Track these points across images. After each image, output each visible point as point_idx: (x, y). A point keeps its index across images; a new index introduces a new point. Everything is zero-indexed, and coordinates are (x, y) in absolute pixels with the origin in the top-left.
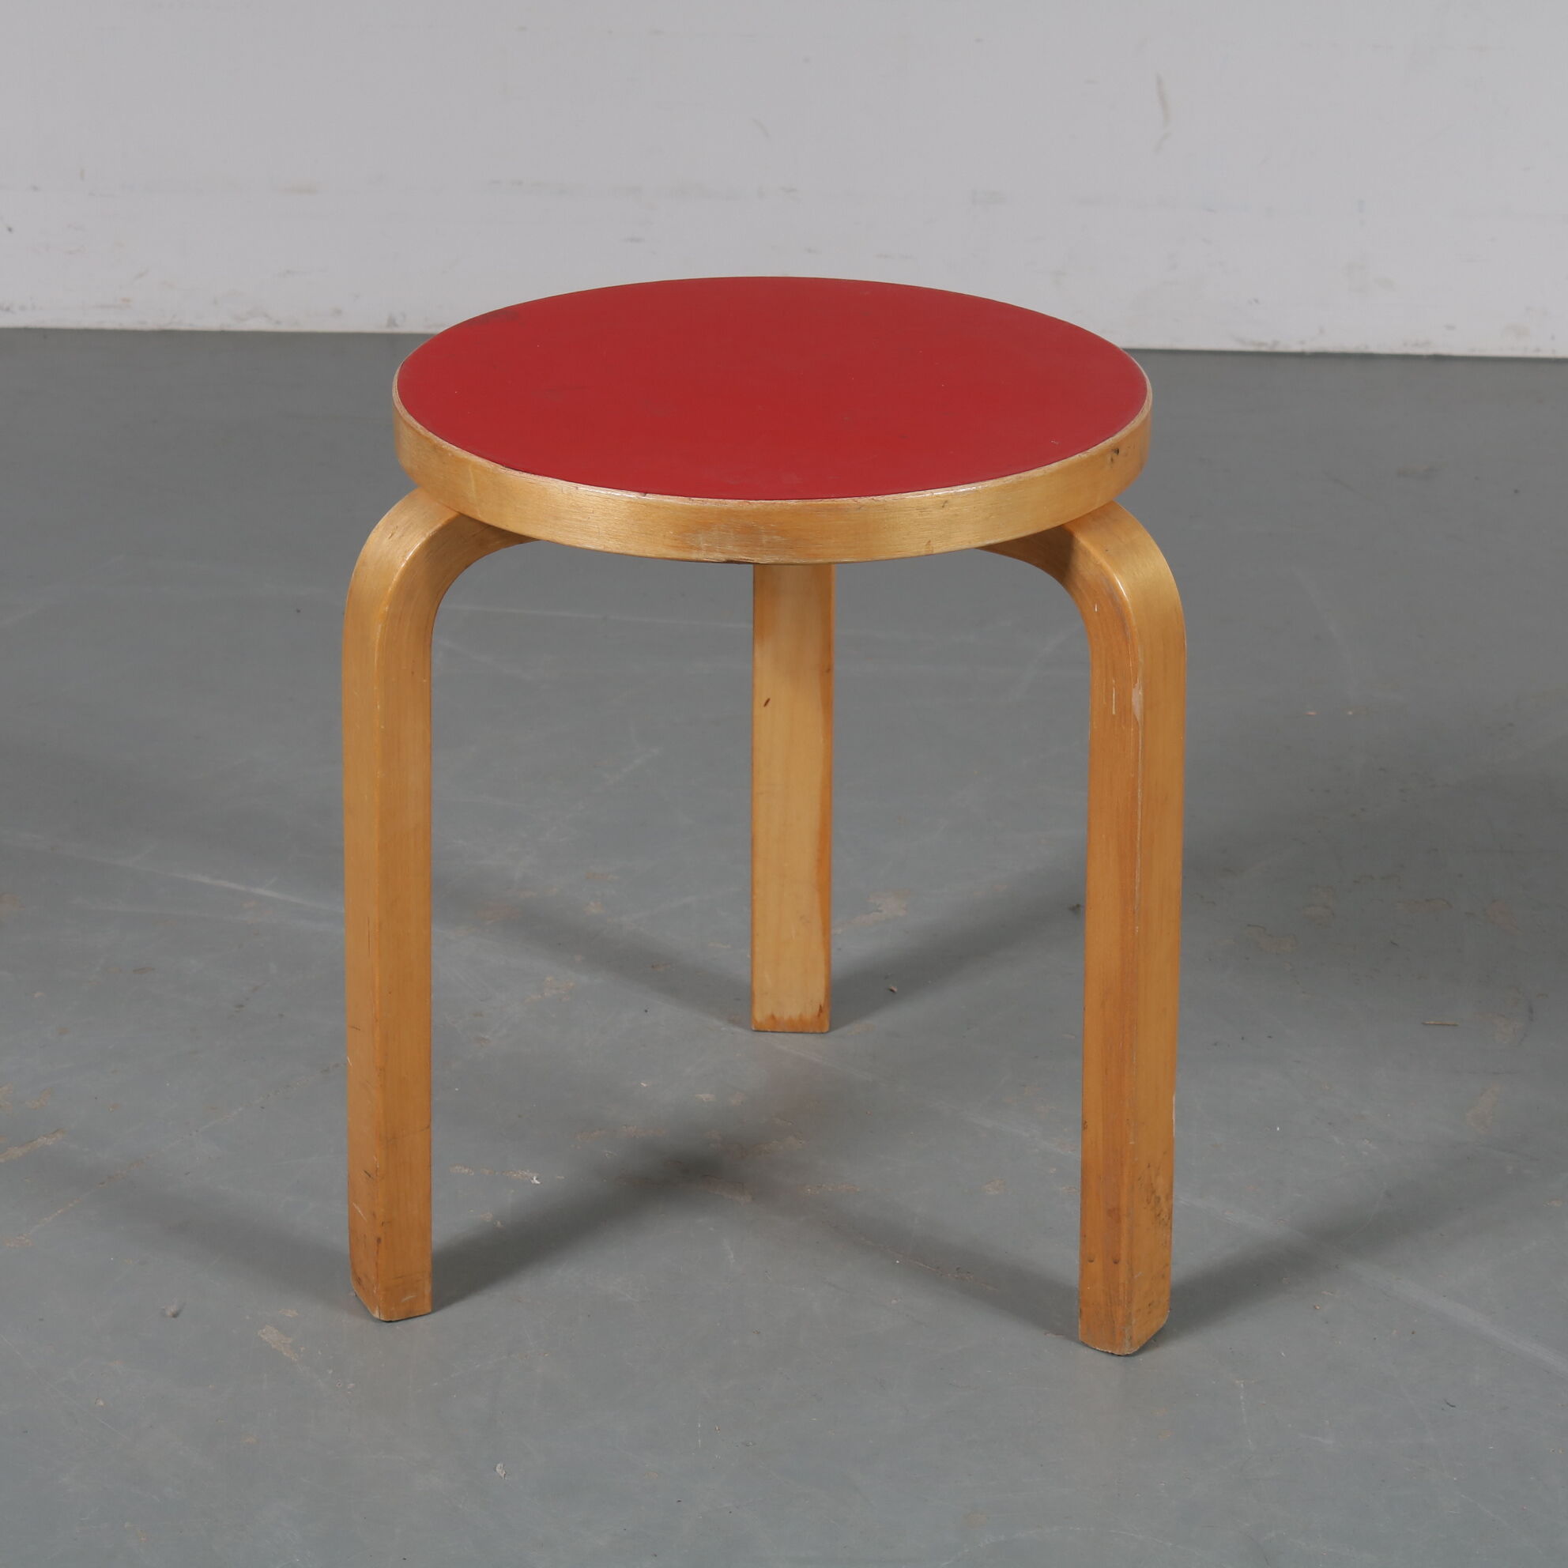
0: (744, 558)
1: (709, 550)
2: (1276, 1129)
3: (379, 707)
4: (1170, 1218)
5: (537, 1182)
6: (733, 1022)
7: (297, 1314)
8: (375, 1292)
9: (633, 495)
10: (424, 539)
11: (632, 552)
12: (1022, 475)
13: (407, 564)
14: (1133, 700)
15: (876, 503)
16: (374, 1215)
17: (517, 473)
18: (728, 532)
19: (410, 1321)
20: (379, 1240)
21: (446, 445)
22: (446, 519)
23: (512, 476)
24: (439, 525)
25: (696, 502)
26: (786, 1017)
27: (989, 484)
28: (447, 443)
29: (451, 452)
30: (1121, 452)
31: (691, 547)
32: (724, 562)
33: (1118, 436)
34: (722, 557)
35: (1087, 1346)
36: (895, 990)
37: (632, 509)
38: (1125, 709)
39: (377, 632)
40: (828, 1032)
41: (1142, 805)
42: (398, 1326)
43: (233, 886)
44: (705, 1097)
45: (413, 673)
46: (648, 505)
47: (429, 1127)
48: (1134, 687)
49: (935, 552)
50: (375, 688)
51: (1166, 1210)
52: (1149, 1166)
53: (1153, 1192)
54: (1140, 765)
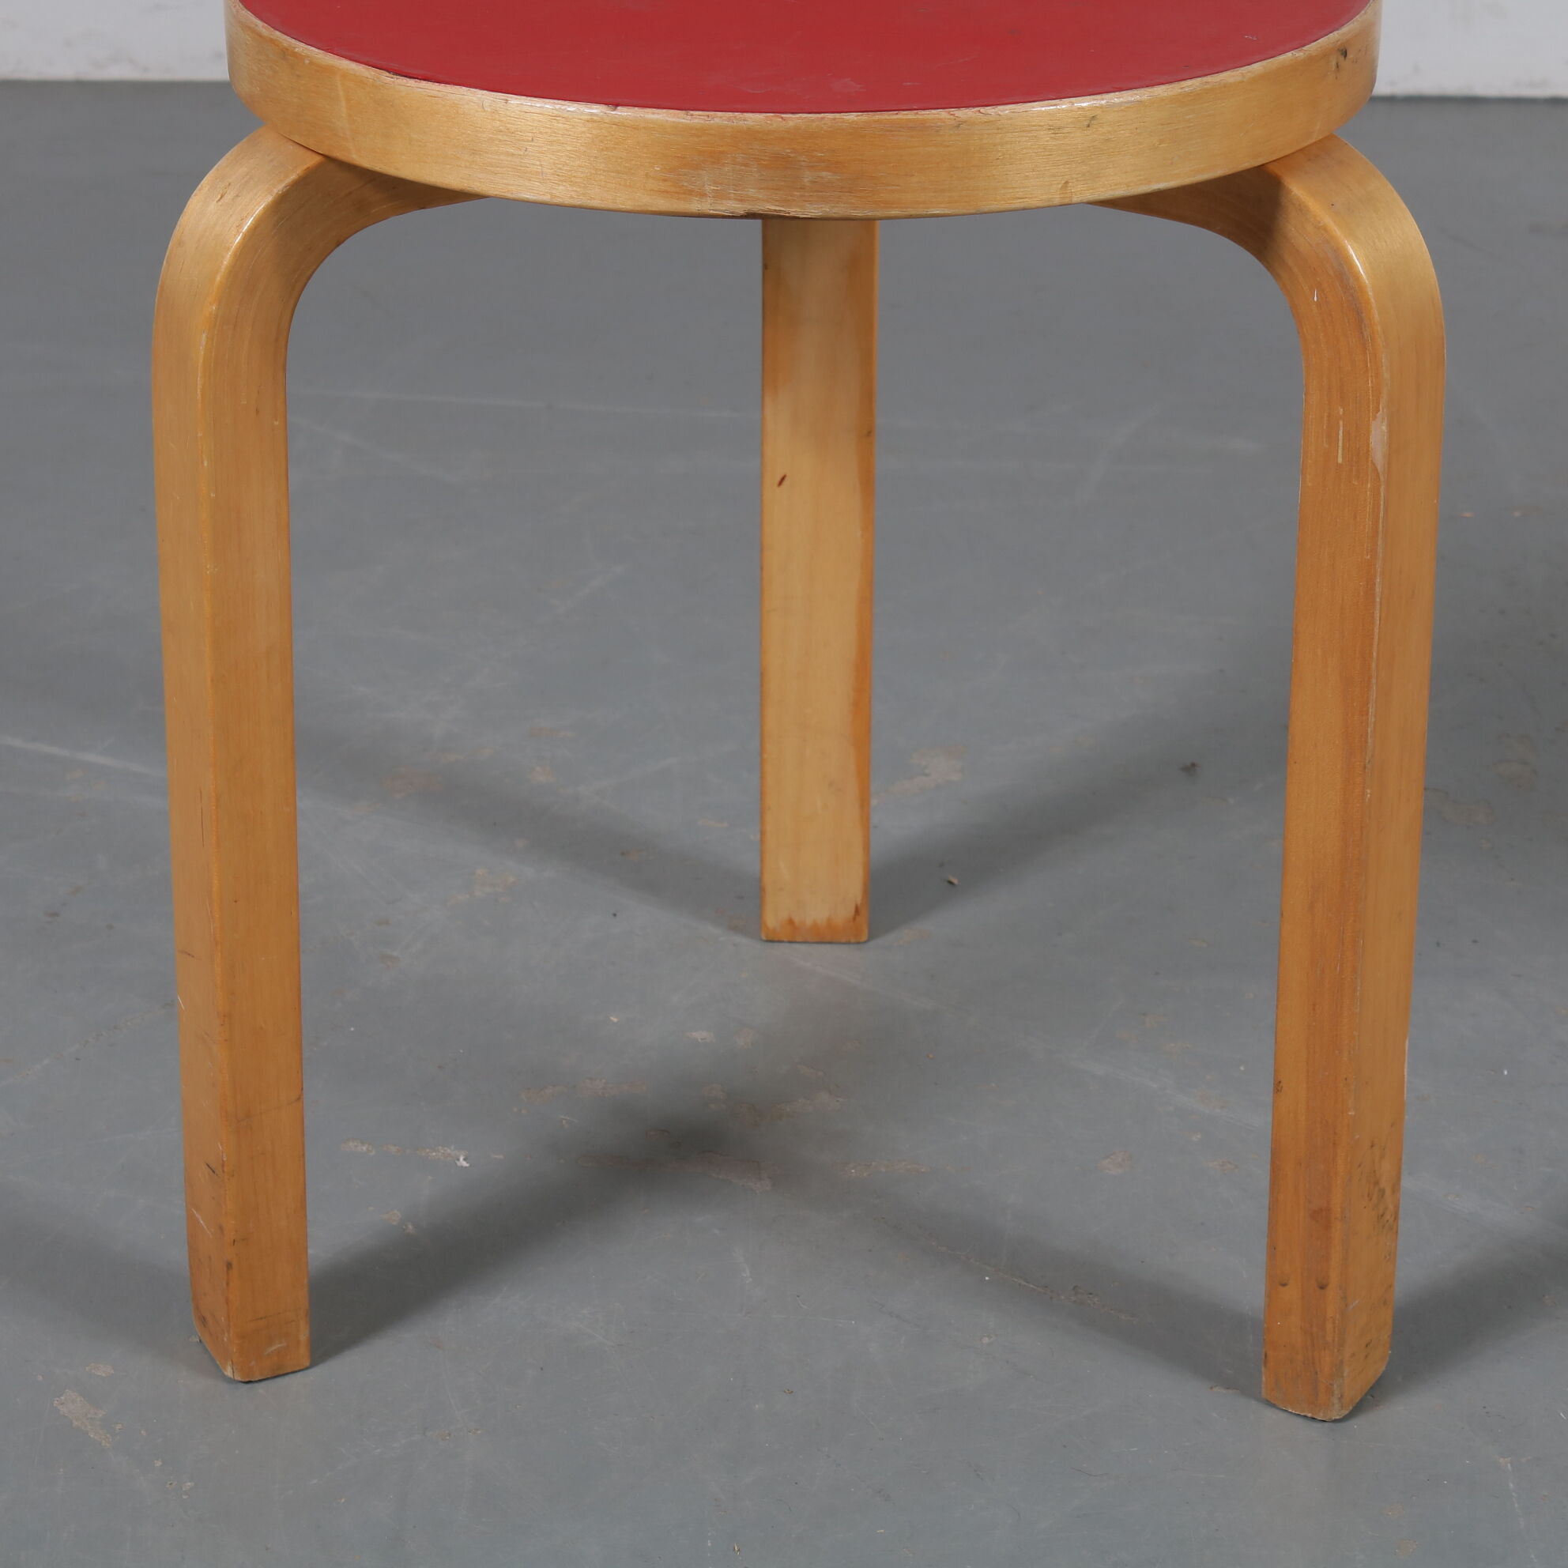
0: (773, 208)
1: (719, 196)
2: (1503, 1073)
3: (206, 464)
4: (1396, 1218)
5: (465, 1164)
6: (734, 929)
7: (112, 1372)
8: (225, 1340)
9: (597, 110)
10: (270, 199)
11: (595, 203)
12: (1209, 79)
13: (244, 238)
14: (1372, 439)
15: (986, 119)
16: (221, 1228)
17: (412, 82)
18: (746, 165)
19: (279, 1380)
20: (229, 1265)
21: (301, 47)
22: (305, 167)
23: (402, 88)
24: (293, 177)
25: (696, 119)
26: (809, 922)
27: (1160, 91)
28: (302, 45)
29: (308, 57)
30: (1350, 56)
31: (690, 192)
32: (742, 217)
33: (1345, 29)
34: (740, 208)
35: (1274, 1406)
36: (955, 881)
37: (594, 132)
38: (1359, 453)
39: (201, 344)
40: (865, 942)
42: (261, 1388)
43: (54, 750)
44: (699, 1035)
45: (257, 412)
46: (619, 124)
47: (299, 1099)
48: (1374, 420)
49: (1075, 199)
50: (200, 435)
51: (1391, 1207)
52: (1372, 1146)
53: (1377, 1183)
54: (1380, 540)
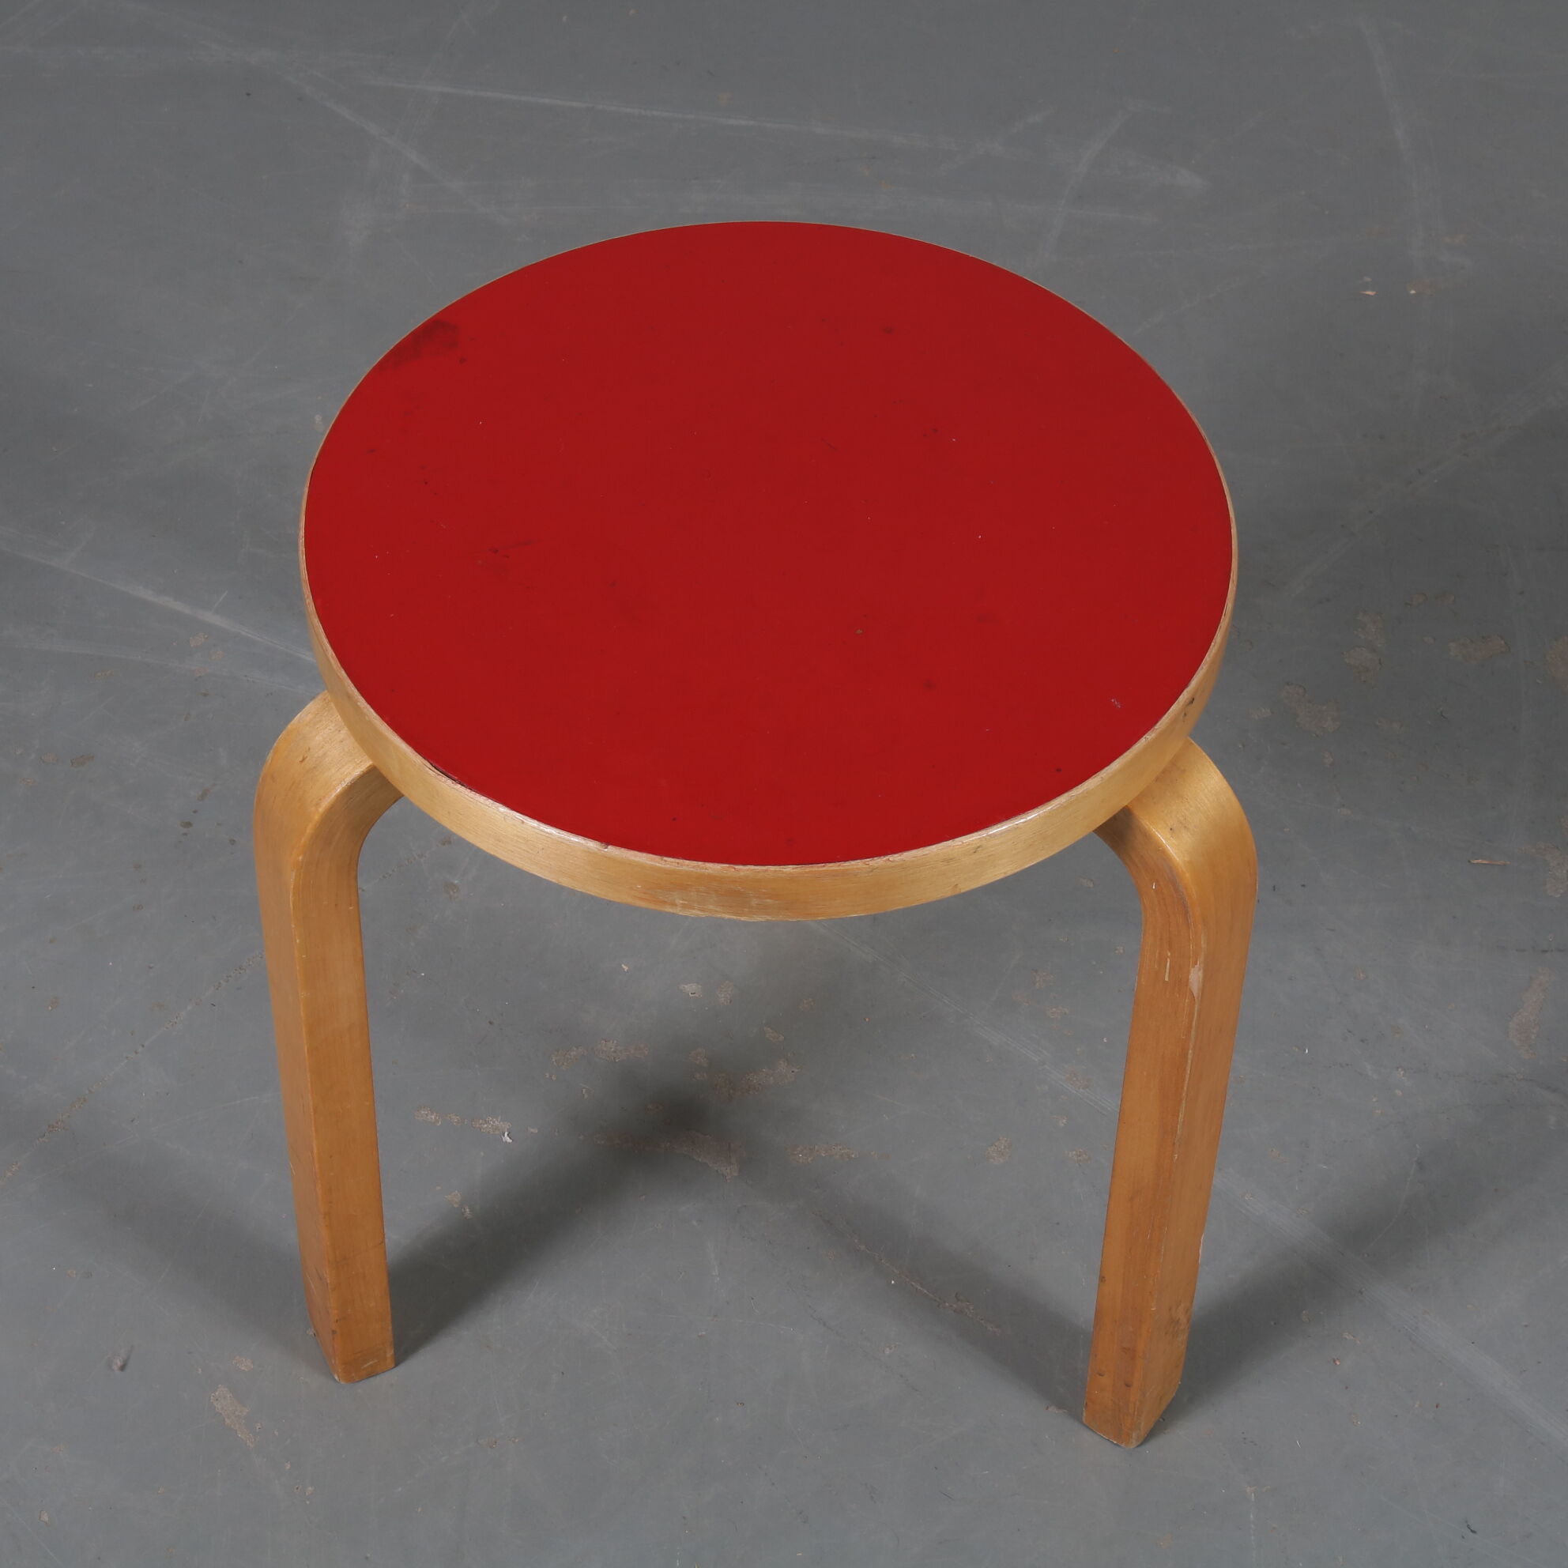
1: (687, 907)
2: (1304, 1050)
3: (298, 941)
5: (509, 1140)
7: (252, 1366)
8: (333, 1362)
13: (322, 815)
14: (1191, 977)
15: (893, 864)
18: (708, 893)
21: (363, 703)
22: (368, 765)
23: (443, 784)
24: (358, 772)
29: (368, 717)
31: (664, 902)
33: (1193, 683)
34: (702, 914)
35: (1090, 1429)
37: (588, 859)
38: (1180, 981)
39: (291, 878)
41: (1192, 1063)
43: (179, 605)
46: (610, 856)
48: (1193, 967)
54: (1193, 1033)
